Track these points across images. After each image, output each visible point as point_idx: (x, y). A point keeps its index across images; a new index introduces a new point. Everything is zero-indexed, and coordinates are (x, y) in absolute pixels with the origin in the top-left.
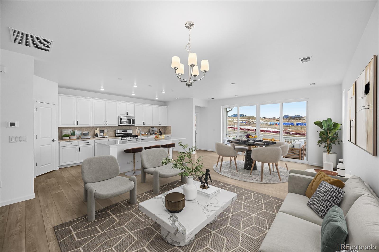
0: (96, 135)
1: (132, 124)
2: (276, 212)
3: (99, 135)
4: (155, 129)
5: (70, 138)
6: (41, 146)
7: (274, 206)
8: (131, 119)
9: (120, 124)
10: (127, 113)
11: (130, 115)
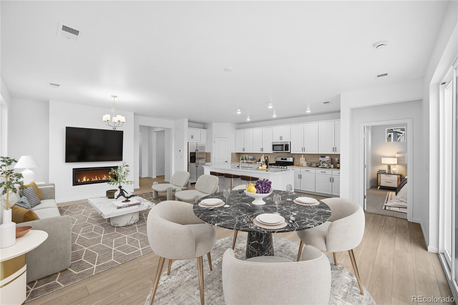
1: (285, 151)
2: (90, 250)
4: (325, 159)
5: (243, 161)
7: (98, 254)
8: (283, 145)
9: (273, 150)
10: (281, 138)
11: (285, 140)
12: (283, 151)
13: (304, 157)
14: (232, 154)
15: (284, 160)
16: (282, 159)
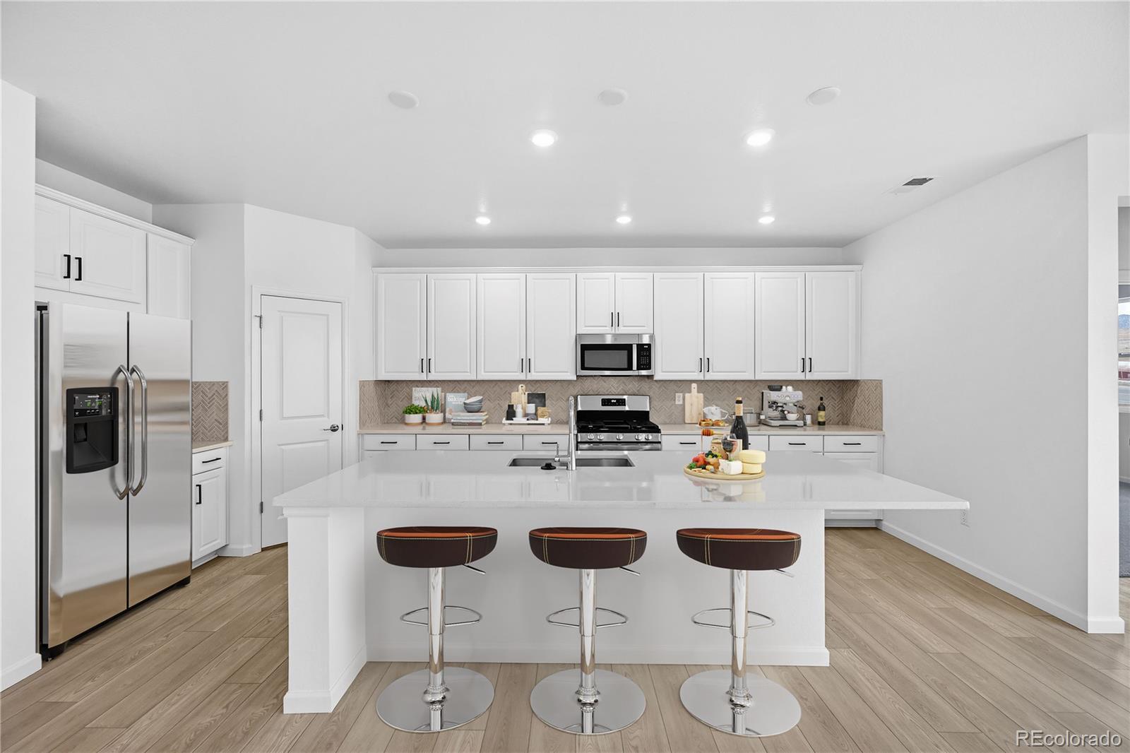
0: (511, 414)
1: (639, 368)
3: (519, 411)
4: (789, 395)
5: (424, 418)
6: (283, 447)
8: (628, 348)
9: (583, 368)
10: (615, 319)
11: (633, 328)
12: (630, 368)
13: (698, 392)
14: (363, 384)
15: (614, 404)
16: (606, 402)
